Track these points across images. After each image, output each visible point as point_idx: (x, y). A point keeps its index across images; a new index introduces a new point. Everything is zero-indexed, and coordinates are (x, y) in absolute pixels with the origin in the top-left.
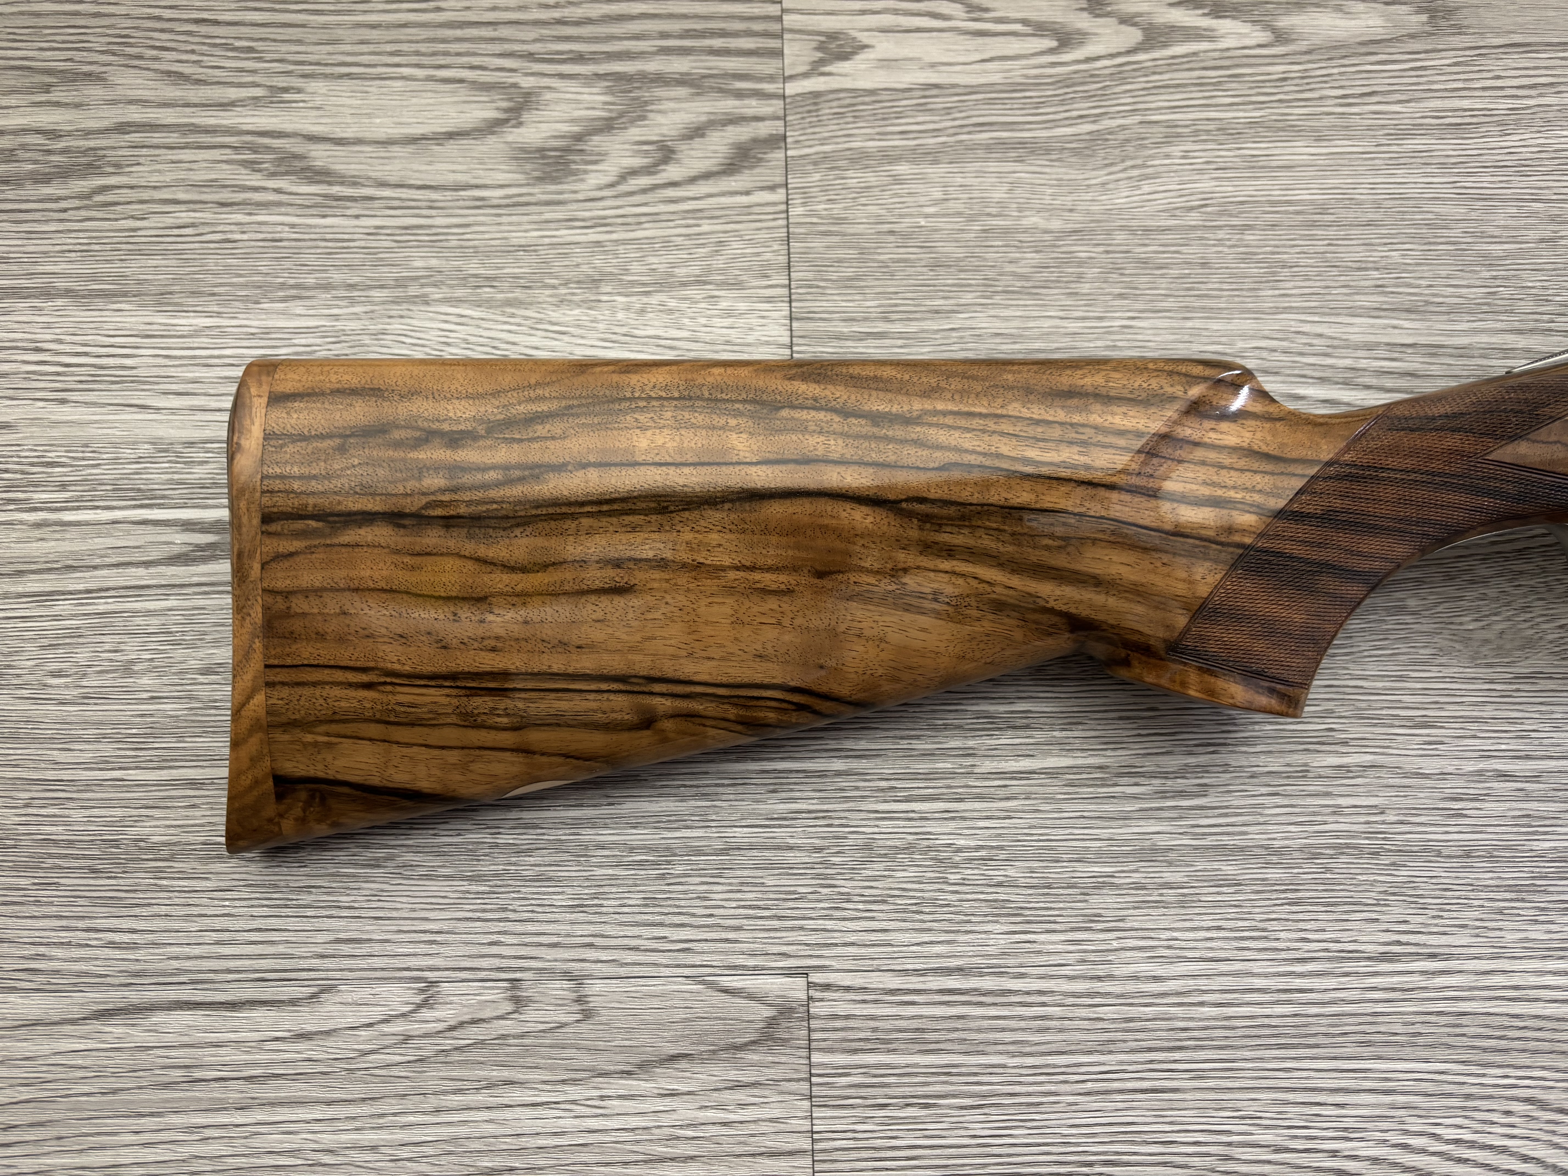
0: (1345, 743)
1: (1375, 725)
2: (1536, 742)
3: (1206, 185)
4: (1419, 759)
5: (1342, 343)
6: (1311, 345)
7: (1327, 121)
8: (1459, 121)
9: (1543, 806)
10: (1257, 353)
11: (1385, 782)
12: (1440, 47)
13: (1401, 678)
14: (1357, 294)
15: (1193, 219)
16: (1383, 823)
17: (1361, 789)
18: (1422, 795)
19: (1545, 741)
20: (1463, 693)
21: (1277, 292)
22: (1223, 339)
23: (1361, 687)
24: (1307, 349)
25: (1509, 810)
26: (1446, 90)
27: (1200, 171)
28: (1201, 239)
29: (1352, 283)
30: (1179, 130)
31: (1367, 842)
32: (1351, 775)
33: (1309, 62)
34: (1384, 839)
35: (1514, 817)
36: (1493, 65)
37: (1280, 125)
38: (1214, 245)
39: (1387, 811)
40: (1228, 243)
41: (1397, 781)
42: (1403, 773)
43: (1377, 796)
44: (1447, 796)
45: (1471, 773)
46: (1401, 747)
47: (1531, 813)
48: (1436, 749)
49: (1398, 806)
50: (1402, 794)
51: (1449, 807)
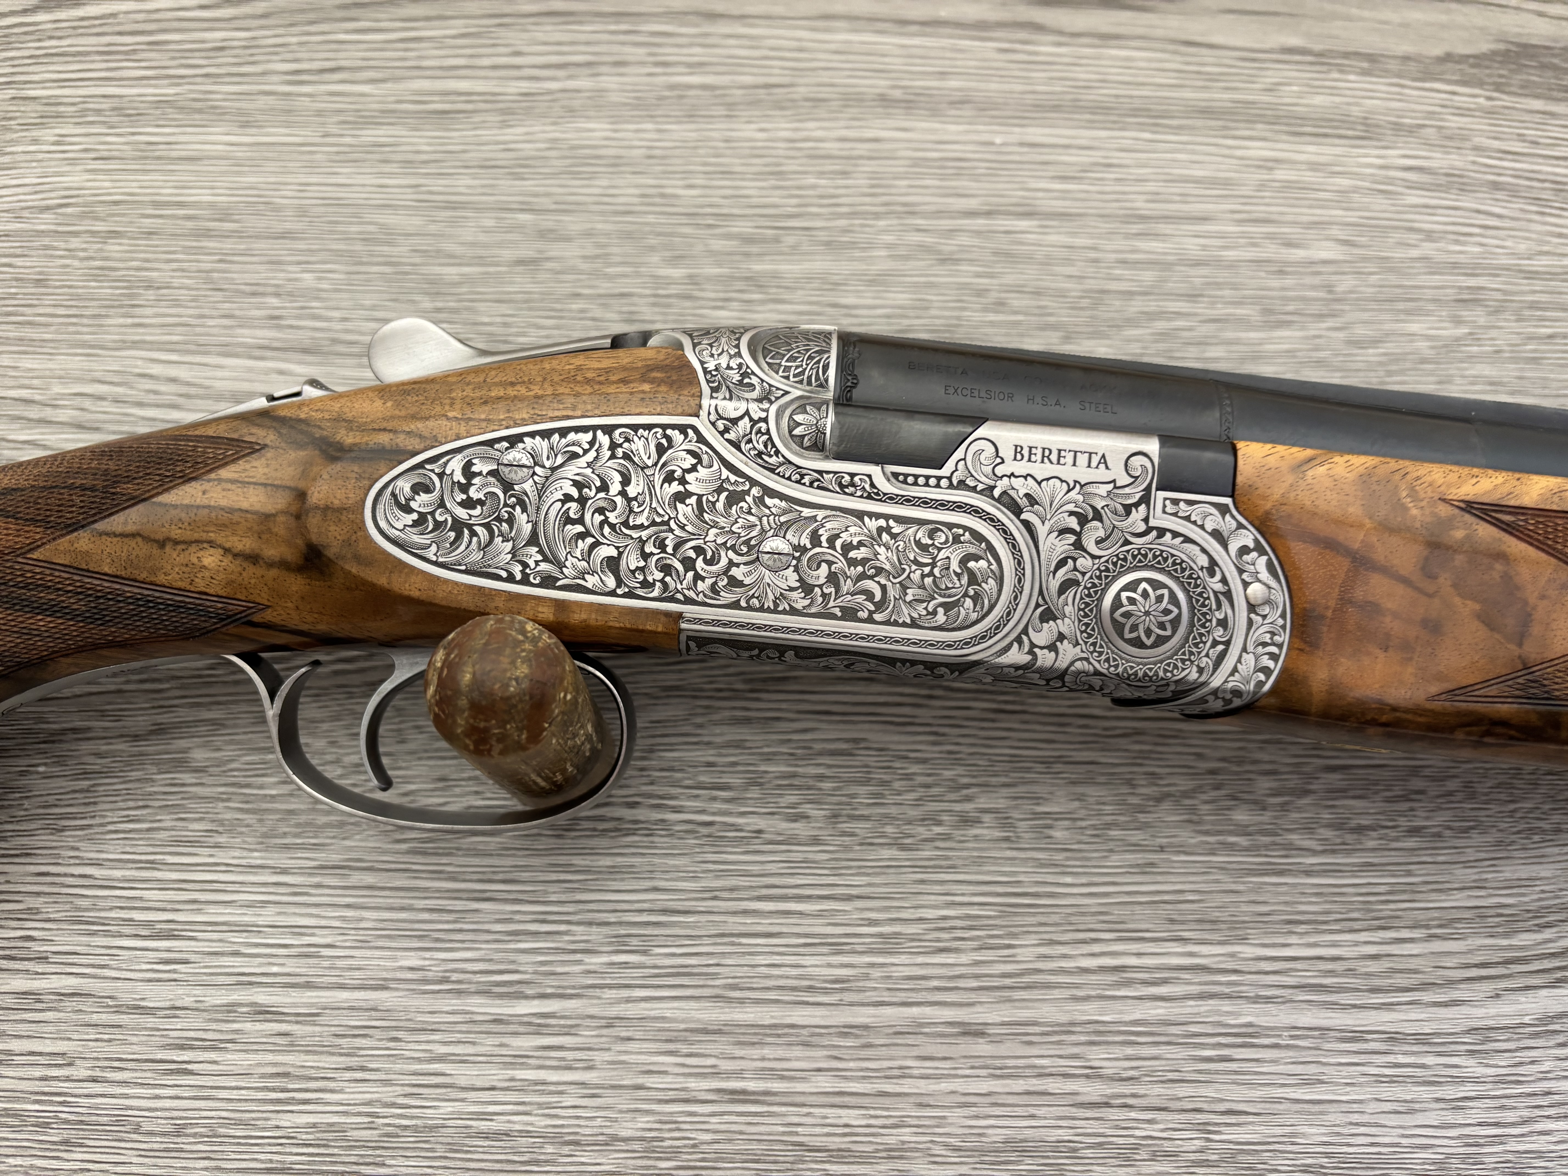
0: (43, 959)
1: (94, 934)
2: (326, 964)
3: (75, 178)
4: (140, 986)
5: (201, 391)
7: (263, 102)
8: (447, 107)
9: (310, 1061)
10: (78, 401)
11: (87, 1018)
12: (449, 13)
13: (153, 865)
14: (241, 326)
15: (45, 222)
16: (68, 1079)
17: (50, 1028)
18: (134, 1039)
19: (340, 963)
21: (130, 321)
22: (35, 382)
23: (90, 877)
25: (259, 1065)
26: (441, 68)
27: (73, 162)
28: (46, 248)
29: (237, 313)
30: (62, 109)
31: (37, 1107)
32: (39, 1006)
33: (262, 28)
34: (61, 1103)
35: (263, 1076)
36: (514, 37)
37: (198, 105)
38: (61, 257)
39: (78, 1062)
40: (82, 254)
41: (104, 1018)
42: (116, 1006)
43: (69, 1039)
44: (171, 1041)
45: (216, 1008)
46: (124, 966)
47: (291, 1070)
48: (174, 971)
49: (95, 1055)
50: (106, 1037)
51: (169, 1058)
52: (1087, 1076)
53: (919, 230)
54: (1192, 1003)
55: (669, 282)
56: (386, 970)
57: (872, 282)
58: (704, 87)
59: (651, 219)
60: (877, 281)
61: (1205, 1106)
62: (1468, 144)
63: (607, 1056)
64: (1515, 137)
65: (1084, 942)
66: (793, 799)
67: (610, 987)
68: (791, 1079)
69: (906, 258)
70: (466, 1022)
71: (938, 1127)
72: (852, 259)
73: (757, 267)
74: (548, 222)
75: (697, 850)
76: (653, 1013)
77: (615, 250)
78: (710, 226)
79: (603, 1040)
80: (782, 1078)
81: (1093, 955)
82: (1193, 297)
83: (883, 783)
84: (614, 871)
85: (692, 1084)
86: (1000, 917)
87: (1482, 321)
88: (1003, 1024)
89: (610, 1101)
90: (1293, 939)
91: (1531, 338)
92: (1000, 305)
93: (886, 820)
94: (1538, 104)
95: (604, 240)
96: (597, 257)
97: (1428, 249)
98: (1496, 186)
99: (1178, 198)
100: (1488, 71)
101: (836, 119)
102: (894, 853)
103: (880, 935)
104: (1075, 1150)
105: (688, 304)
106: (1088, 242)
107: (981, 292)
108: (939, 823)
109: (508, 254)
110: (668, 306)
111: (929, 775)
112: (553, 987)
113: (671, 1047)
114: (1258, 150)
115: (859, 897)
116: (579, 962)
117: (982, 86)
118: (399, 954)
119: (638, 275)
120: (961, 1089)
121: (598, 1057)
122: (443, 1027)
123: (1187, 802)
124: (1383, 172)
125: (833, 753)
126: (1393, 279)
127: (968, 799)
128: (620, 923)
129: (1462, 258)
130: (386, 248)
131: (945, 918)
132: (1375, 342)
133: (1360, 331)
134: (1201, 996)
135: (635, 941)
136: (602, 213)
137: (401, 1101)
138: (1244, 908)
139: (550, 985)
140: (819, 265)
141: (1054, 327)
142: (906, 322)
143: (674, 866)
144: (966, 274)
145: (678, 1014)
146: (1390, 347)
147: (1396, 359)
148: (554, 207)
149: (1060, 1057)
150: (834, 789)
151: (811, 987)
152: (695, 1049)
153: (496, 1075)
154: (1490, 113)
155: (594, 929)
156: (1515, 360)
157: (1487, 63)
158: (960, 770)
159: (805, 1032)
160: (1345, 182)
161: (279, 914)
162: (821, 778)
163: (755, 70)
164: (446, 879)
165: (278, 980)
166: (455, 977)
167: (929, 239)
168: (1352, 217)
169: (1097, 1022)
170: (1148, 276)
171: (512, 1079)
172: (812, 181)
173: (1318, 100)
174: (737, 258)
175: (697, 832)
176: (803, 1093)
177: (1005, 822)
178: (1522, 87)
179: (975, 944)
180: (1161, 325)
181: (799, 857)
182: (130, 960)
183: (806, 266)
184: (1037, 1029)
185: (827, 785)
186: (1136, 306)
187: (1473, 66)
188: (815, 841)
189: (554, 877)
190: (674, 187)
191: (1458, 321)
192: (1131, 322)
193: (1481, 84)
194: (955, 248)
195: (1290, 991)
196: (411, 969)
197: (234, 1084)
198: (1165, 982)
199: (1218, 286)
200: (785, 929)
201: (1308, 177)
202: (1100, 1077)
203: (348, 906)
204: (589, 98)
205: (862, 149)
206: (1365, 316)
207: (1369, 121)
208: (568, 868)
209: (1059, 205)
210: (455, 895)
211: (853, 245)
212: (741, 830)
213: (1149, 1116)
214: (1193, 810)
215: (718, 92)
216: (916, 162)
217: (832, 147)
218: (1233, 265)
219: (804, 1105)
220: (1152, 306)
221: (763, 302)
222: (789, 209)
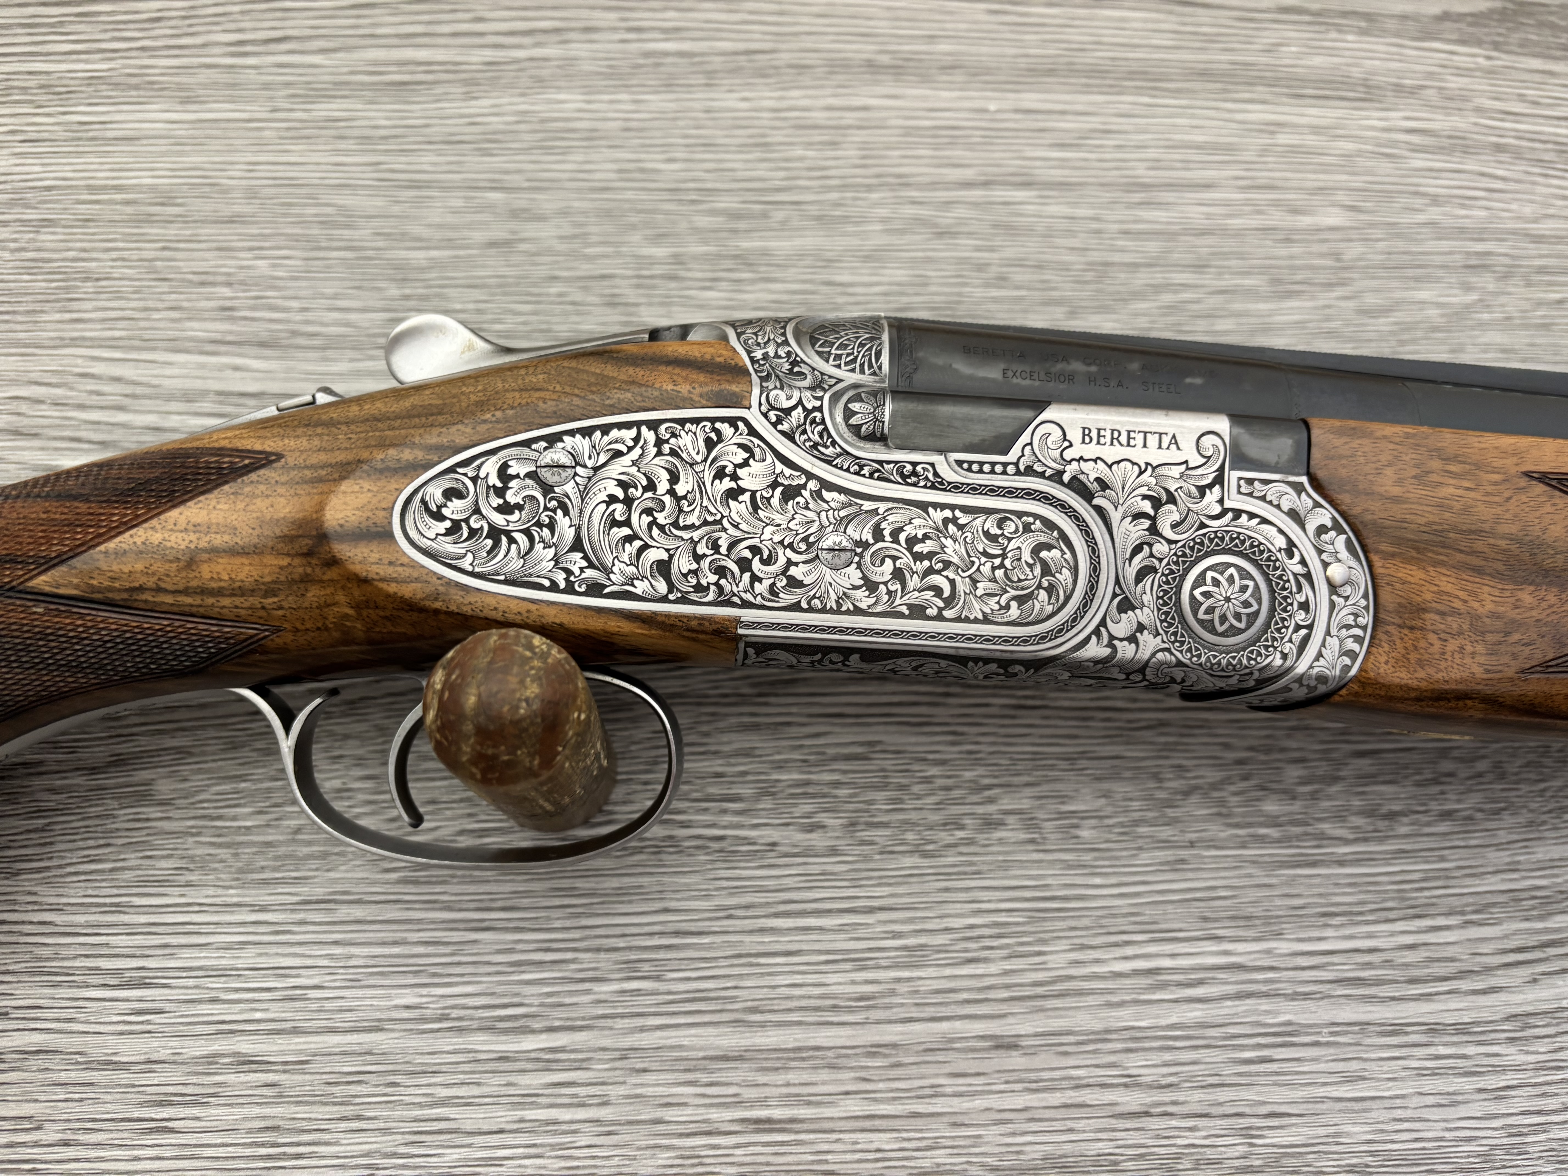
2: (314, 1006)
5: (149, 391)
6: (99, 393)
7: (205, 76)
9: (302, 1112)
10: (13, 405)
11: (55, 1077)
14: (190, 319)
16: (36, 1144)
17: (14, 1090)
18: (108, 1097)
19: (328, 1005)
20: (211, 929)
21: (67, 316)
23: (50, 923)
24: (95, 400)
29: (185, 304)
35: (250, 1131)
37: (134, 81)
39: (47, 1125)
40: (12, 245)
41: (74, 1076)
42: (86, 1063)
43: (36, 1101)
44: (149, 1098)
45: (196, 1060)
46: (92, 1019)
47: (281, 1123)
48: (148, 1022)
49: (65, 1116)
50: (77, 1096)
51: (147, 1116)
52: (1126, 1085)
53: (914, 203)
54: (1229, 1003)
55: (652, 262)
56: (380, 1009)
57: (867, 258)
58: (681, 54)
59: (630, 195)
60: (872, 257)
61: (1247, 1110)
62: (1469, 105)
63: (622, 1090)
64: (1515, 97)
65: (1116, 945)
66: (808, 808)
67: (623, 1016)
68: (819, 1104)
69: (902, 232)
70: (469, 1062)
71: (973, 1146)
72: (845, 234)
73: (745, 244)
74: (521, 201)
75: (709, 867)
76: (669, 1042)
77: (593, 229)
78: (693, 202)
79: (617, 1073)
80: (809, 1103)
81: (1126, 958)
82: (1199, 267)
83: (902, 787)
84: (620, 892)
85: (714, 1115)
86: (1028, 923)
87: (1491, 287)
88: (1036, 1035)
89: (627, 1137)
90: (1329, 933)
91: (1540, 304)
92: (1002, 280)
93: (907, 827)
94: (1536, 64)
95: (581, 219)
96: (575, 236)
97: (1434, 214)
98: (1499, 148)
99: (1179, 165)
100: (1486, 30)
101: (822, 87)
102: (915, 860)
103: (905, 948)
104: (1116, 1163)
105: (673, 284)
106: (1090, 213)
107: (981, 267)
108: (962, 827)
109: (479, 236)
110: (653, 287)
111: (949, 777)
112: (561, 1019)
113: (690, 1076)
114: (1258, 114)
115: (881, 909)
116: (588, 992)
117: (973, 49)
118: (394, 991)
119: (619, 255)
120: (996, 1105)
121: (614, 1092)
122: (444, 1068)
123: (1216, 794)
124: (1386, 135)
125: (848, 758)
126: (1401, 245)
127: (991, 801)
128: (630, 948)
129: (1467, 223)
130: (345, 232)
131: (972, 927)
132: (1385, 311)
133: (1371, 300)
134: (1239, 996)
135: (646, 967)
136: (579, 190)
137: (402, 1150)
138: (1279, 902)
139: (557, 1017)
140: (810, 241)
141: (1058, 302)
142: (905, 299)
143: (686, 884)
144: (965, 247)
145: (695, 1041)
146: (1399, 316)
147: (1407, 327)
148: (526, 184)
149: (1097, 1066)
150: (851, 796)
151: (835, 1006)
152: (714, 1078)
153: (504, 1116)
154: (1490, 72)
155: (602, 955)
156: (1526, 327)
157: (1486, 22)
158: (981, 771)
159: (830, 1054)
160: (1349, 146)
161: (261, 955)
162: (837, 784)
163: (733, 36)
164: (440, 909)
165: (262, 1026)
166: (455, 1013)
167: (923, 212)
168: (1357, 182)
169: (1133, 1028)
170: (1153, 247)
171: (522, 1121)
172: (799, 152)
173: (1318, 61)
174: (724, 235)
175: (708, 847)
176: (832, 1119)
177: (1030, 823)
178: (1521, 46)
179: (1004, 952)
180: (1167, 298)
181: (816, 869)
182: (99, 1012)
183: (798, 242)
184: (1072, 1039)
185: (843, 792)
186: (1142, 278)
187: (1470, 24)
188: (833, 851)
189: (557, 902)
190: (654, 161)
191: (1467, 288)
192: (1137, 295)
193: (1479, 43)
194: (952, 221)
195: (1329, 986)
196: (407, 1007)
197: (219, 1141)
198: (1201, 982)
199: (1225, 256)
200: (804, 947)
201: (1311, 140)
202: (1139, 1085)
203: (336, 943)
204: (559, 67)
205: (850, 118)
206: (1374, 283)
207: (1370, 83)
208: (571, 892)
209: (1057, 174)
210: (452, 926)
211: (845, 220)
212: (754, 844)
213: (1190, 1123)
214: (1222, 802)
215: (697, 59)
216: (908, 131)
217: (819, 116)
218: (1239, 233)
219: (833, 1131)
220: (1158, 278)
221: (753, 281)
222: (777, 182)
